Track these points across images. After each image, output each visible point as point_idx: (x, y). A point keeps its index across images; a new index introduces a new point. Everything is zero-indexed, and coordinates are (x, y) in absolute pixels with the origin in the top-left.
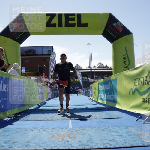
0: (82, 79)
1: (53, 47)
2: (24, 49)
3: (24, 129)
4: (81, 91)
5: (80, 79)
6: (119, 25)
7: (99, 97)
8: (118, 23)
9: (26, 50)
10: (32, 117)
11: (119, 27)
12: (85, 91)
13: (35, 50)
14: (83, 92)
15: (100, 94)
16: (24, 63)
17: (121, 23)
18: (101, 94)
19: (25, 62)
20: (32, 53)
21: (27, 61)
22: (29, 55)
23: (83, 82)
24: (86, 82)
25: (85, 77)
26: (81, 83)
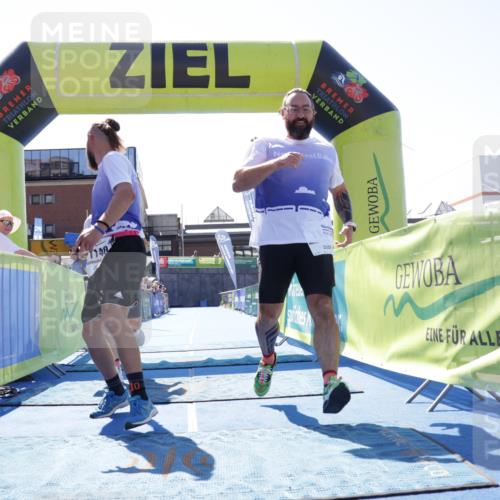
0: (235, 255)
1: (135, 149)
2: (36, 157)
3: (37, 440)
4: (230, 296)
5: (227, 256)
6: (354, 81)
7: (289, 320)
8: (349, 74)
9: (45, 159)
10: (67, 393)
11: (354, 89)
12: (243, 299)
13: (76, 160)
14: (237, 299)
15: (292, 309)
16: (38, 203)
17: (359, 76)
18: (297, 309)
19: (40, 200)
20: (63, 171)
21: (49, 199)
22: (56, 178)
23: (238, 267)
24: (248, 265)
25: (243, 250)
26: (232, 271)
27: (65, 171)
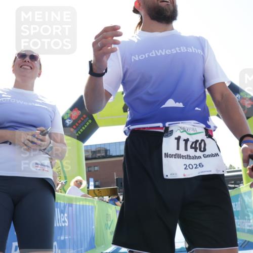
2: (89, 148)
8: (241, 94)
9: (93, 149)
11: (245, 101)
13: (108, 149)
16: (91, 171)
17: (247, 94)
19: (92, 169)
21: (96, 168)
27: (103, 154)
